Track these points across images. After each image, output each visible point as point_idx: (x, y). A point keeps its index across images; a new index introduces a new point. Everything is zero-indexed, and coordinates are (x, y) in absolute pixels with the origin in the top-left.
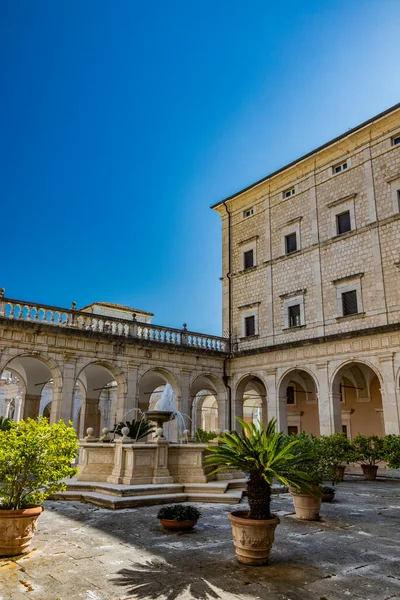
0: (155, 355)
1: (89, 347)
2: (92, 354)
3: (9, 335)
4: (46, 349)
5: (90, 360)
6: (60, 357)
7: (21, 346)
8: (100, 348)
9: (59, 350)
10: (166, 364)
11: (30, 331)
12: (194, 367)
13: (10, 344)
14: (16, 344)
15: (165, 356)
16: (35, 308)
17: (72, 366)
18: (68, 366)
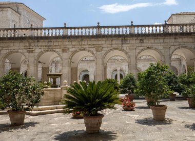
0: (146, 41)
1: (108, 42)
2: (109, 46)
3: (70, 43)
4: (87, 46)
5: (109, 49)
6: (94, 49)
7: (76, 47)
8: (114, 42)
9: (93, 46)
10: (153, 45)
11: (79, 40)
12: (172, 44)
13: (71, 47)
14: (73, 47)
15: (152, 41)
16: (80, 29)
17: (100, 53)
18: (98, 53)
